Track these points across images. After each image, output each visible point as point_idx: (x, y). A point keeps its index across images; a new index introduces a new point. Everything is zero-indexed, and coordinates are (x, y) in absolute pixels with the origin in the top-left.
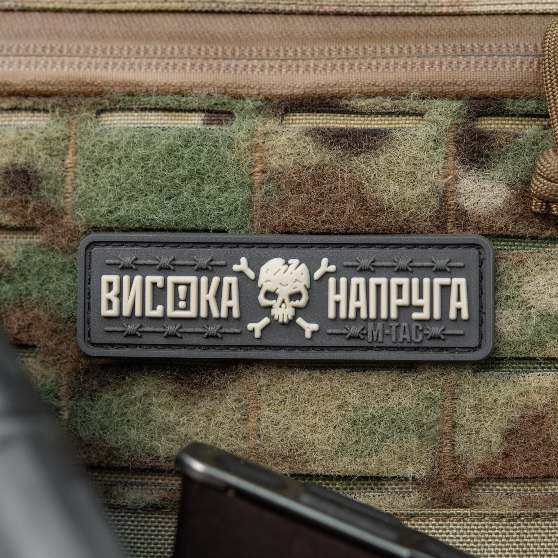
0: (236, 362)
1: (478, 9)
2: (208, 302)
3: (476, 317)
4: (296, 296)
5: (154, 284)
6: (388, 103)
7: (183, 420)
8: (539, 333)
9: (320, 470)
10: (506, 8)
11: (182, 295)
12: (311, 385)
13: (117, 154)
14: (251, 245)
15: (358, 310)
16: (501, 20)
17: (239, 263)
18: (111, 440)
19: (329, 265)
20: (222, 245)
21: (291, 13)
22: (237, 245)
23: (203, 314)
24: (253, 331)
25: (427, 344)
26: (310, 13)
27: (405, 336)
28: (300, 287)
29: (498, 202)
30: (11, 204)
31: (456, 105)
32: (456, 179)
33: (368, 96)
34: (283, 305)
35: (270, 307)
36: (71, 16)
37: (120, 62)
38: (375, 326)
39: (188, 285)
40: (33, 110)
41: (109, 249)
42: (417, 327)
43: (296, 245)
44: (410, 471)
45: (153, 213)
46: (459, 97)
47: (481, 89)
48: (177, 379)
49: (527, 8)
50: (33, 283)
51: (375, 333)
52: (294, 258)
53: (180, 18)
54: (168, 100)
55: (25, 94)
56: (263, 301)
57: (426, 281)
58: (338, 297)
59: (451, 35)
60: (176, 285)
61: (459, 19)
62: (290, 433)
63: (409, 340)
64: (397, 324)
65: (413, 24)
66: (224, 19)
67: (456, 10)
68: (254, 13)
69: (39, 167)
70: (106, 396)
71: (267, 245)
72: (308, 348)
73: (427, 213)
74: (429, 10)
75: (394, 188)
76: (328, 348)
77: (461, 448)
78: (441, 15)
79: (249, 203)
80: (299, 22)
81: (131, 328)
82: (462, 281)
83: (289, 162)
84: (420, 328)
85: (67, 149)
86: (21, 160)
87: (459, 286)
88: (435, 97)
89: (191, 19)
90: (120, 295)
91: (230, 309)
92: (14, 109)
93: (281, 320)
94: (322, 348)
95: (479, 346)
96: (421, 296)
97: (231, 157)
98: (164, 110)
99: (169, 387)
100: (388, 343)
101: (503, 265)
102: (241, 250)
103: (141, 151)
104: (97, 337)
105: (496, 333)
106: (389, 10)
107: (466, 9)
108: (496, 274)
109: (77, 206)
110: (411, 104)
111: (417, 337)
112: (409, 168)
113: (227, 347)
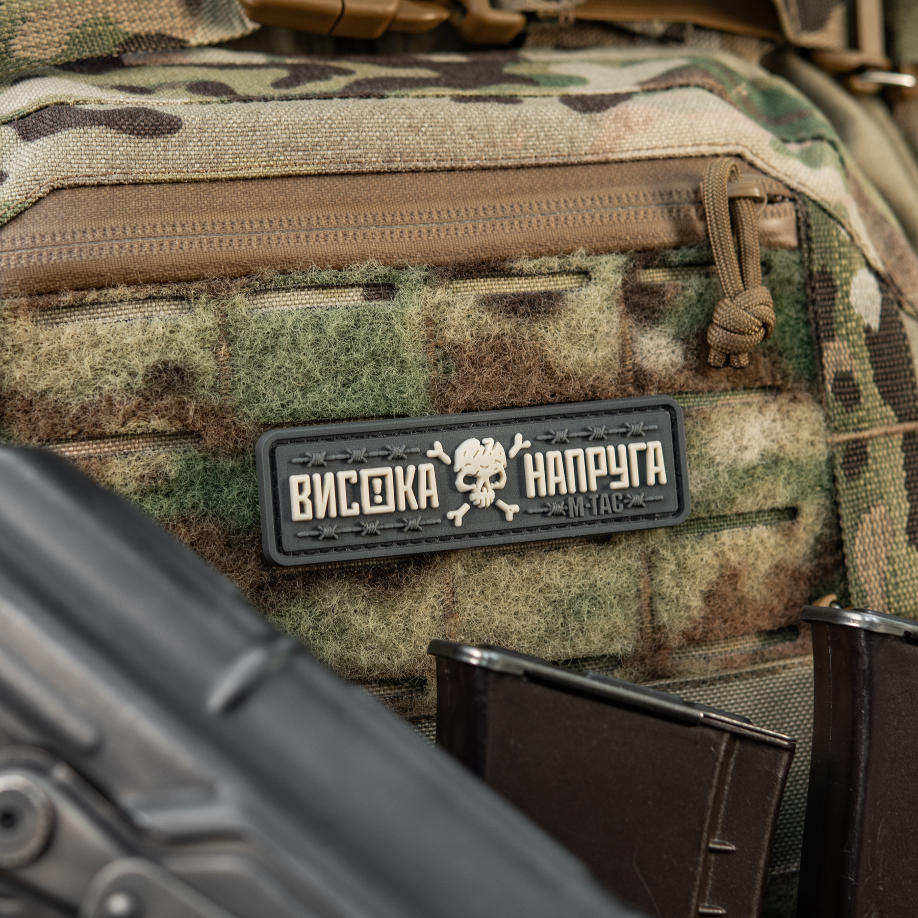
0: (433, 554)
2: (406, 493)
3: (674, 481)
5: (348, 481)
8: (727, 489)
11: (378, 489)
12: (508, 571)
15: (557, 485)
17: (432, 448)
19: (524, 440)
22: (429, 429)
24: (454, 520)
25: (627, 513)
27: (606, 508)
29: (677, 358)
30: (167, 406)
31: (621, 259)
32: (631, 339)
33: (533, 256)
34: (485, 489)
35: (470, 492)
38: (575, 500)
39: (383, 478)
40: (174, 296)
41: (294, 446)
42: (617, 497)
43: (487, 424)
45: (333, 401)
46: (623, 251)
47: (643, 242)
48: (371, 582)
51: (576, 508)
52: (488, 437)
53: (313, 182)
54: (325, 276)
55: (162, 281)
56: (462, 486)
58: (536, 474)
60: (371, 479)
61: (605, 167)
63: (610, 511)
64: (597, 496)
69: (192, 361)
72: (510, 531)
74: (574, 159)
76: (531, 529)
81: (328, 530)
82: (658, 444)
83: (467, 335)
84: (621, 498)
85: (219, 337)
86: (171, 356)
87: (655, 450)
88: (601, 251)
89: (326, 183)
90: (312, 497)
91: (429, 499)
92: (152, 298)
93: (483, 505)
94: (523, 530)
96: (618, 465)
98: (317, 287)
100: (591, 515)
102: (433, 434)
104: (291, 545)
105: (691, 494)
106: (533, 161)
107: (611, 157)
110: (576, 262)
111: (618, 507)
113: (427, 539)
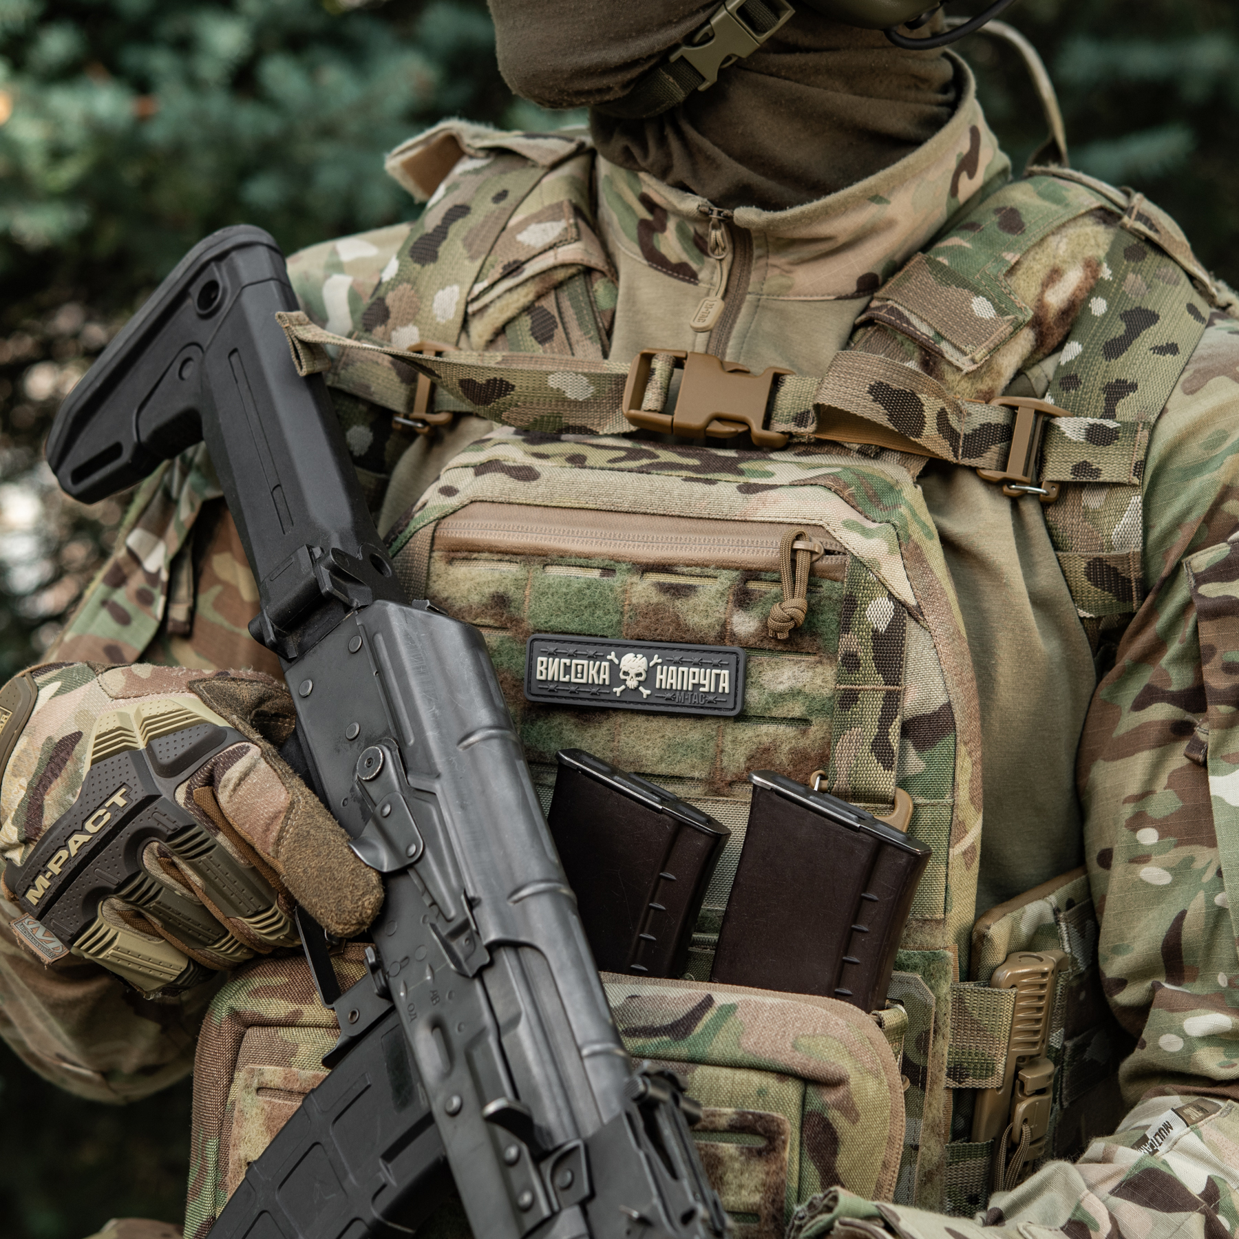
1: (755, 519)
2: (593, 675)
3: (733, 692)
4: (639, 675)
5: (565, 664)
6: (698, 570)
7: (579, 739)
8: (767, 703)
9: (649, 771)
10: (770, 519)
11: (579, 671)
12: (647, 724)
13: (552, 590)
14: (618, 645)
15: (672, 684)
16: (767, 526)
18: (540, 747)
19: (658, 659)
20: (603, 644)
21: (654, 514)
22: (611, 645)
23: (590, 682)
24: (616, 692)
25: (707, 705)
26: (664, 515)
27: (696, 700)
28: (641, 670)
29: (752, 630)
30: (495, 614)
31: (735, 574)
32: (731, 616)
33: (688, 566)
34: (632, 679)
35: (626, 680)
36: (535, 508)
37: (558, 538)
38: (680, 694)
39: (583, 665)
40: (510, 561)
41: (543, 643)
42: (702, 696)
43: (642, 647)
44: (696, 774)
45: (569, 624)
47: (749, 566)
48: (577, 717)
49: (781, 520)
50: (505, 658)
51: (680, 698)
52: (640, 654)
54: (582, 561)
55: (506, 553)
56: (622, 677)
57: (708, 671)
58: (661, 677)
59: (738, 533)
60: (577, 665)
62: (634, 750)
63: (698, 703)
64: (691, 693)
65: (719, 525)
66: (617, 516)
67: (743, 518)
68: (634, 513)
69: (510, 594)
70: (539, 723)
71: (627, 646)
72: (645, 703)
73: (713, 634)
75: (696, 619)
76: (656, 704)
77: (725, 764)
78: (734, 520)
79: (619, 622)
80: (657, 520)
81: (552, 687)
83: (642, 601)
84: (704, 696)
85: (526, 585)
86: (501, 590)
87: (724, 675)
88: (725, 568)
91: (604, 680)
92: (500, 560)
93: (631, 687)
94: (653, 704)
95: (734, 708)
96: (705, 679)
97: (612, 596)
99: (572, 721)
100: (687, 703)
101: (751, 664)
102: (612, 648)
103: (564, 590)
104: (535, 691)
105: (744, 701)
108: (746, 669)
109: (529, 617)
110: (710, 571)
111: (702, 701)
112: (704, 608)
113: (603, 700)
